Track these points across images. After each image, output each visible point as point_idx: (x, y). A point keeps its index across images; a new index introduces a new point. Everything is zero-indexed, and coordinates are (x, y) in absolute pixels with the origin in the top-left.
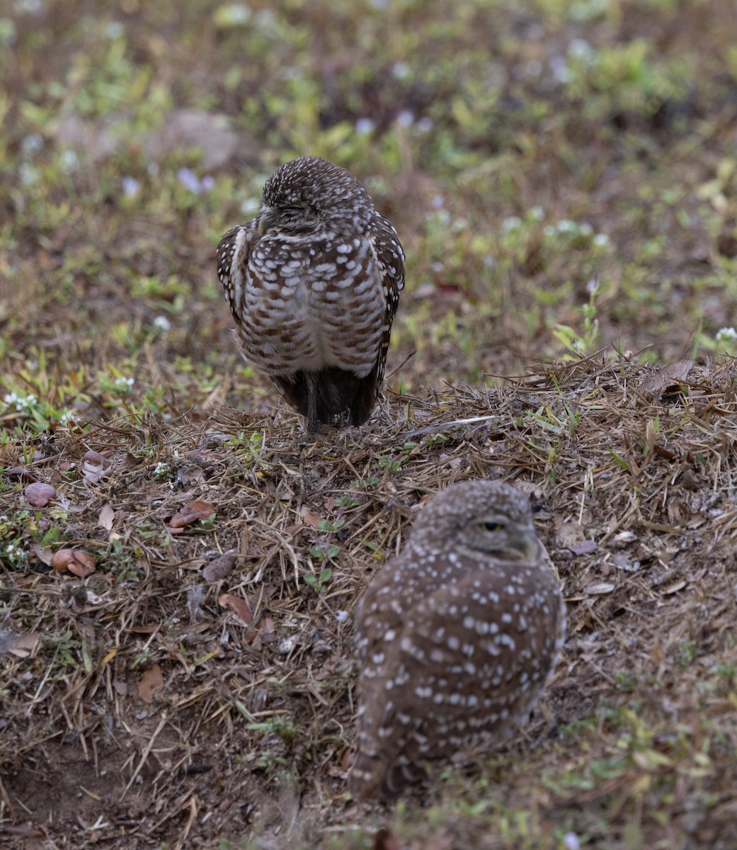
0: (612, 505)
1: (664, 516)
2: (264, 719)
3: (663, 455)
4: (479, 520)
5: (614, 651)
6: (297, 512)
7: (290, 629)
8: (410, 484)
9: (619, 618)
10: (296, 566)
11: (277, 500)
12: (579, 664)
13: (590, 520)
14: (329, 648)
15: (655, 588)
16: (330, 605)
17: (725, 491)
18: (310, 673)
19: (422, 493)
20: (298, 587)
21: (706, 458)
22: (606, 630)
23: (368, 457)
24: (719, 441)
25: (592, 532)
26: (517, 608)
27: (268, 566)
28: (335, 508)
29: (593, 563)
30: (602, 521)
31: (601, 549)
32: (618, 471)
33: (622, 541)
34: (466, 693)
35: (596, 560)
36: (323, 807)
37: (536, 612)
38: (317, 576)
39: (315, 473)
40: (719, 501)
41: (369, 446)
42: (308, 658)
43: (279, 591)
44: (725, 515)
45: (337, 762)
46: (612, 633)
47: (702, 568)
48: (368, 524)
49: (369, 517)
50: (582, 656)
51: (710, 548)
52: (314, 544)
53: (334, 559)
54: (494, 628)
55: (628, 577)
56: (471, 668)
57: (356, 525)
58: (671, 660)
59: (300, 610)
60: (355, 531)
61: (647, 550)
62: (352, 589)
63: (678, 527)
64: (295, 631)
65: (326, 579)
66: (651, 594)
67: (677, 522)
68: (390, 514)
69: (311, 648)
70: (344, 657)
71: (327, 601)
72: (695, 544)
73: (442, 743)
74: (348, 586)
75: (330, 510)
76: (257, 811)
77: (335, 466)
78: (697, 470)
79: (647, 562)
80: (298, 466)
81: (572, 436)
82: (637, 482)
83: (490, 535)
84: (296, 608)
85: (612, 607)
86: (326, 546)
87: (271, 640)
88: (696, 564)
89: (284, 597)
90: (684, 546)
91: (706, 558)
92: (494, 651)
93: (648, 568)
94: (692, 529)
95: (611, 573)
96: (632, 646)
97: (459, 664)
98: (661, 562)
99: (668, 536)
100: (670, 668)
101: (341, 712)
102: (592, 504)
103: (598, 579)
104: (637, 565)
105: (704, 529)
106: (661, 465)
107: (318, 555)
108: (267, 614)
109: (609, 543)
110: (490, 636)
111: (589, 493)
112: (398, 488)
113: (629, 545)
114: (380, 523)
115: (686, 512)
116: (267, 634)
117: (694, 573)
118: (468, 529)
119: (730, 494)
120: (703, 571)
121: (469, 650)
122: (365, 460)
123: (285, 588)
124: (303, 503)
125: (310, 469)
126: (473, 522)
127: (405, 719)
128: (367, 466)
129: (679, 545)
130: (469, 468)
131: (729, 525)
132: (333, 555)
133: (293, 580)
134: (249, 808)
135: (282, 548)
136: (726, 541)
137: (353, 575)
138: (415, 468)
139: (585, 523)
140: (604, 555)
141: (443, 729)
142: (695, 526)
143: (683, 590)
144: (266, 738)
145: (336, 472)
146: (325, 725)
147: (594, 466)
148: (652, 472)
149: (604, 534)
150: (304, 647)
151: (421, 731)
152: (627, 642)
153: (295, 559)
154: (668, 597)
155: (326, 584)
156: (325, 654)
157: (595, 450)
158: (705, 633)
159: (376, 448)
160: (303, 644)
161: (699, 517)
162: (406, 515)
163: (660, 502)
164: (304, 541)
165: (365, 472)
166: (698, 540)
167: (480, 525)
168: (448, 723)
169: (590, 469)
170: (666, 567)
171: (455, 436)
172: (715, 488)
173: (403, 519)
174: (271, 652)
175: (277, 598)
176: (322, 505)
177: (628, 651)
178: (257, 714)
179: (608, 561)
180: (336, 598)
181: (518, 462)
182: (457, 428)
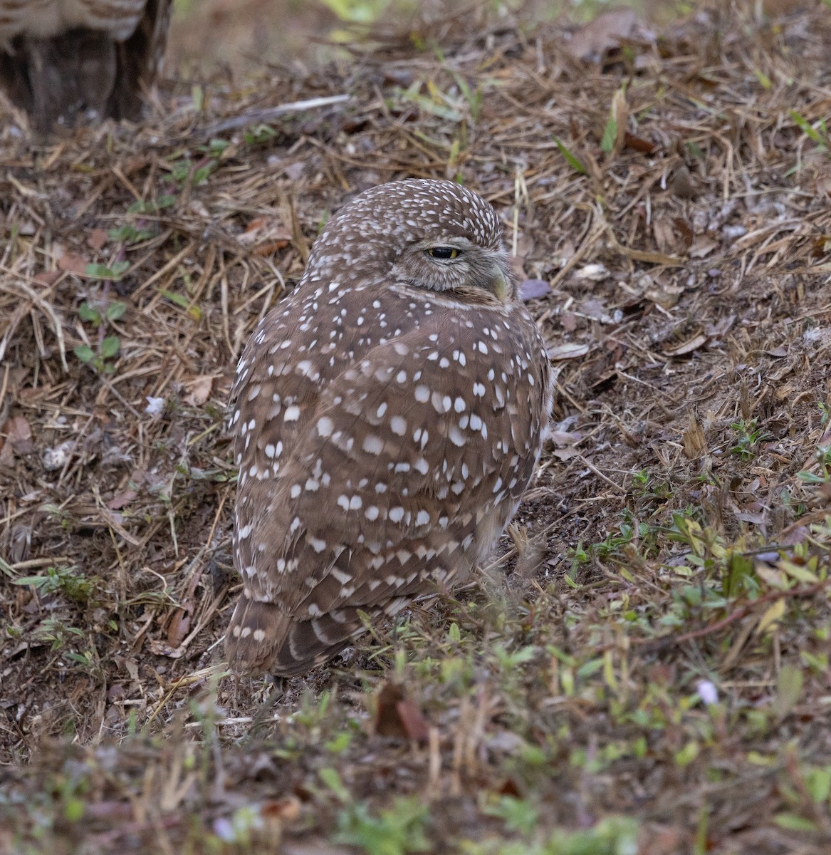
0: (561, 225)
1: (647, 241)
2: (32, 571)
3: (634, 147)
4: (425, 244)
5: (607, 443)
6: (46, 251)
7: (57, 432)
8: (227, 201)
9: (604, 395)
10: (60, 334)
11: (14, 235)
12: (552, 466)
13: (531, 248)
14: (127, 458)
15: (655, 347)
16: (122, 394)
17: (742, 199)
18: (99, 499)
19: (249, 217)
20: (66, 367)
21: (704, 150)
22: (586, 413)
23: (148, 166)
24: (724, 122)
25: (538, 267)
26: (491, 374)
27: (15, 336)
28: (106, 245)
29: (548, 313)
30: (550, 250)
31: (556, 292)
32: (565, 173)
33: (587, 279)
34: (413, 505)
35: (552, 308)
36: (150, 702)
37: (517, 383)
38: (94, 348)
39: (63, 193)
40: (735, 215)
41: (147, 149)
42: (90, 476)
43: (31, 374)
44: (752, 234)
45: (159, 633)
46: (597, 417)
47: (727, 315)
48: (167, 267)
49: (167, 256)
50: (556, 453)
51: (736, 283)
52: (84, 300)
53: (118, 321)
54: (460, 405)
55: (608, 332)
56: (423, 467)
57: (145, 270)
58: (717, 449)
59: (69, 404)
60: (145, 279)
61: (632, 292)
62: (154, 367)
63: (673, 256)
64: (66, 435)
65: (110, 352)
66: (651, 356)
67: (670, 249)
68: (207, 249)
69: (97, 460)
70: (155, 471)
71: (115, 386)
72: (709, 279)
73: (374, 585)
74: (148, 362)
75: (97, 247)
76: (34, 714)
77: (97, 181)
78: (693, 169)
79: (634, 310)
80: (36, 182)
81: (477, 123)
82: (599, 189)
83: (442, 265)
84: (65, 399)
85: (590, 378)
86: (102, 302)
87: (28, 450)
88: (717, 309)
89: (40, 384)
90: (691, 282)
91: (732, 299)
92: (458, 441)
93: (638, 318)
94: (698, 258)
95: (580, 328)
96: (639, 434)
97: (406, 459)
98: (658, 307)
99: (658, 270)
100: (719, 461)
101: (158, 556)
102: (529, 225)
103: (558, 337)
104: (618, 316)
105: (718, 258)
106: (634, 162)
107: (92, 317)
108: (16, 411)
109: (568, 283)
110: (453, 416)
111: (523, 209)
112: (211, 210)
113: (599, 285)
114: (186, 266)
115: (685, 231)
116: (20, 441)
117: (715, 323)
118: (408, 259)
119: (749, 203)
120: (731, 319)
121: (421, 436)
122: (144, 171)
123: (42, 371)
124: (53, 239)
125: (55, 188)
126: (418, 246)
127: (319, 546)
128: (149, 180)
129: (682, 282)
130: (319, 177)
131: (764, 248)
132: (115, 316)
133: (55, 357)
134: (21, 710)
135: (35, 307)
136: (762, 273)
137: (154, 346)
138: (229, 179)
139: (523, 253)
140: (564, 301)
141: (377, 563)
142: (702, 253)
143: (703, 348)
144: (36, 601)
145: (99, 190)
146: (138, 576)
147: (526, 167)
148: (622, 172)
149: (557, 270)
150: (85, 458)
151: (342, 565)
152: (629, 429)
153: (57, 323)
154: (678, 360)
155: (111, 360)
156: (122, 468)
157: (517, 144)
158: (768, 407)
159: (161, 150)
160: (83, 454)
161: (706, 239)
162: (233, 250)
163: (642, 218)
164: (65, 296)
165: (146, 189)
166: (713, 273)
167: (426, 251)
168: (384, 553)
169: (519, 172)
170: (669, 316)
171: (288, 129)
172: (726, 194)
173: (228, 256)
174: (29, 469)
175: (28, 385)
176: (85, 242)
177: (634, 443)
178: (19, 565)
179: (570, 309)
180: (128, 382)
181: (400, 164)
182: (289, 116)
